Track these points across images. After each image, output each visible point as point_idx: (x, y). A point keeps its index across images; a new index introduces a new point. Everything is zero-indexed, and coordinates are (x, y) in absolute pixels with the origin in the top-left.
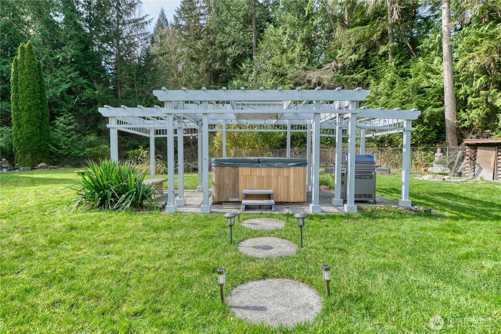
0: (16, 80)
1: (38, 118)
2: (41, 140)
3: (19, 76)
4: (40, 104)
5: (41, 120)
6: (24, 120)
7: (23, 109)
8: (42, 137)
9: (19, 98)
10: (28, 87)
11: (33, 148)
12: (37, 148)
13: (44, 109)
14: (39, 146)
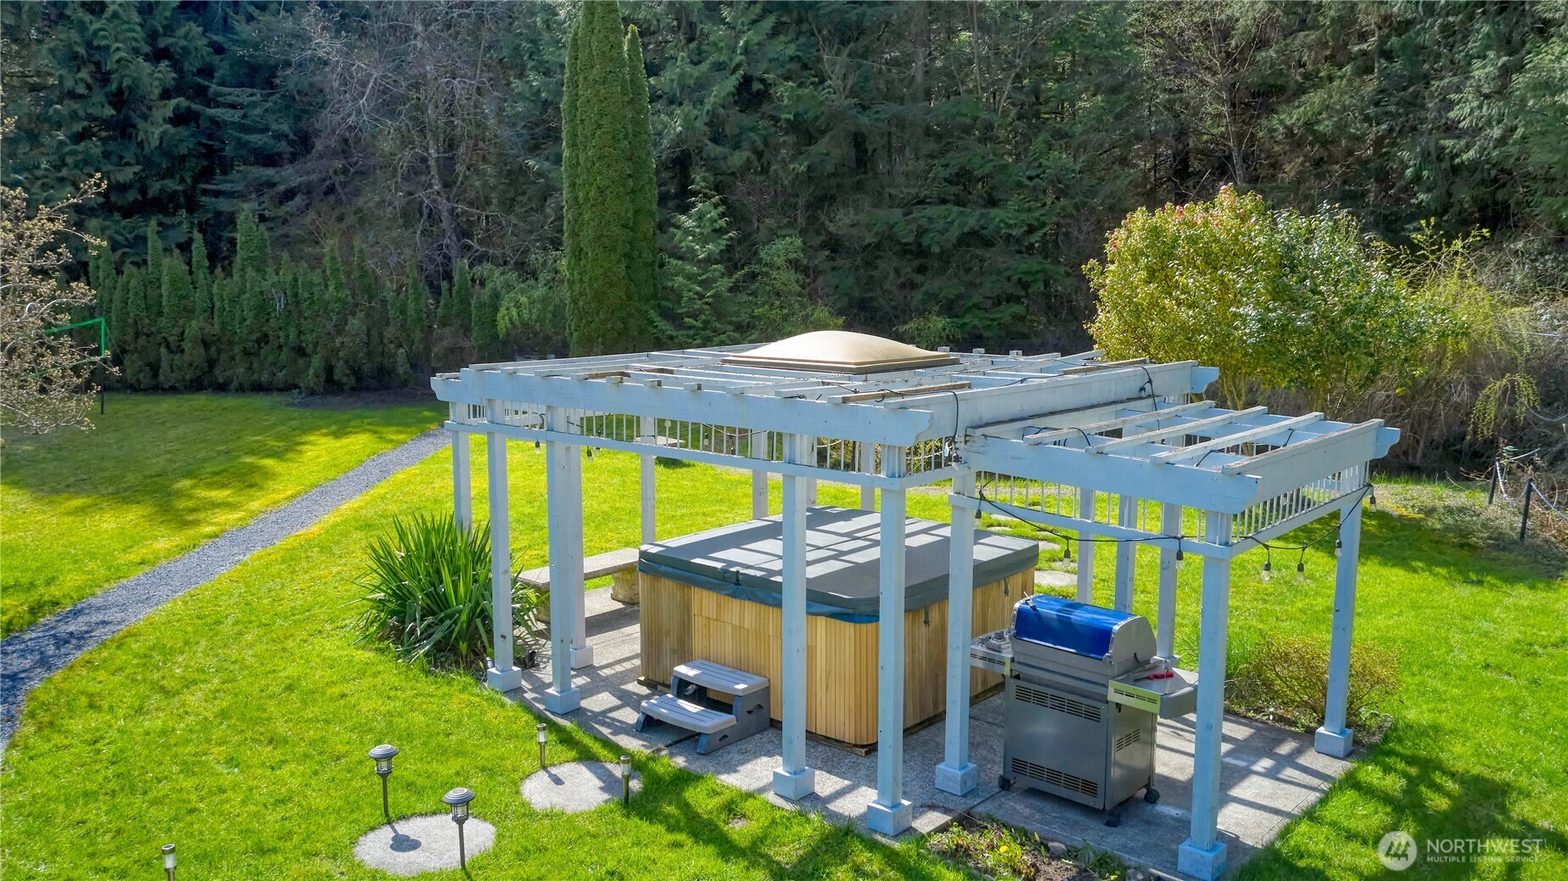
0: (573, 105)
1: (623, 226)
2: (630, 297)
3: (580, 93)
4: (630, 176)
5: (632, 230)
6: (588, 233)
7: (587, 199)
8: (632, 287)
9: (578, 164)
10: (599, 126)
11: (609, 327)
12: (620, 325)
13: (640, 190)
14: (623, 321)
